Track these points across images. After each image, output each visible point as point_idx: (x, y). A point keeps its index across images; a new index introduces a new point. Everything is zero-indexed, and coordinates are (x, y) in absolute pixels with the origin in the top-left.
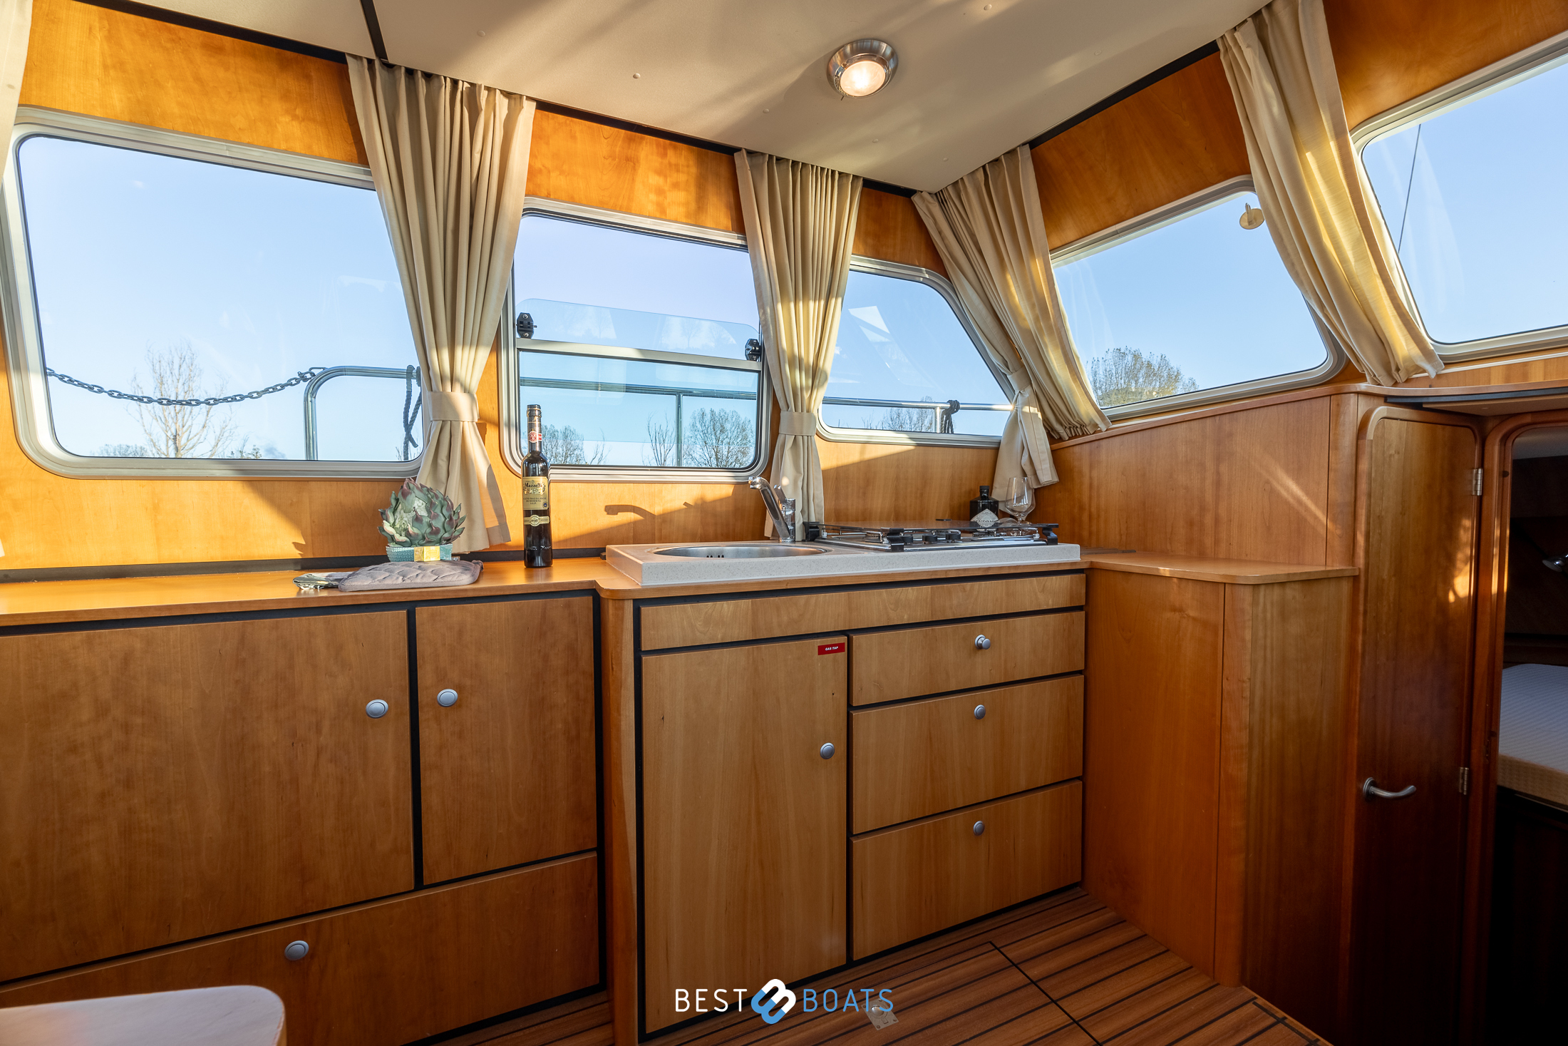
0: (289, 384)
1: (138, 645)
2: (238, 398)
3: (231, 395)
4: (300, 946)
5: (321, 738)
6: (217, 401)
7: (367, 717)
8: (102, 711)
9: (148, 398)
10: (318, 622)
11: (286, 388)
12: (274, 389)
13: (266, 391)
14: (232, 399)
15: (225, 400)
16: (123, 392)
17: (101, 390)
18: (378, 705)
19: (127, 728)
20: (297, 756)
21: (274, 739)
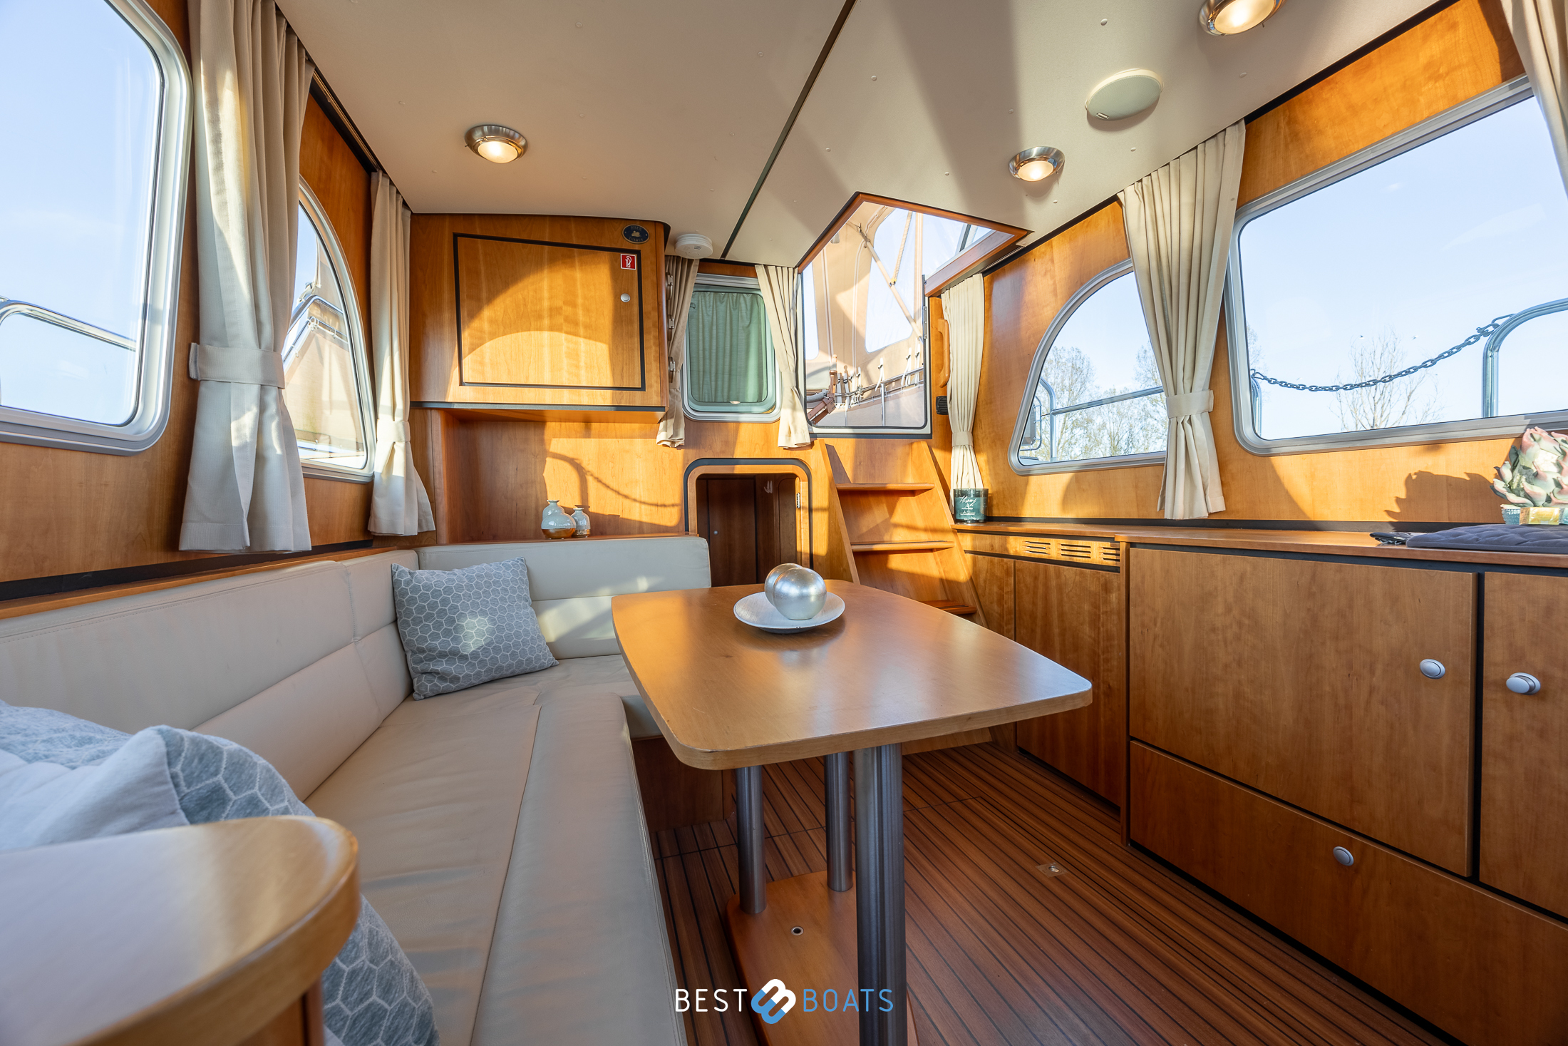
0: (1468, 343)
1: (1249, 569)
2: (1412, 370)
3: (1405, 369)
4: (1346, 854)
5: (1374, 679)
6: (1391, 378)
7: (1421, 674)
8: (1228, 610)
9: (1336, 386)
10: (1377, 571)
11: (1463, 349)
12: (1450, 353)
13: (1441, 357)
14: (1406, 372)
15: (1400, 375)
16: (1319, 386)
17: (1304, 388)
18: (1432, 665)
19: (1240, 625)
20: (1352, 687)
21: (1334, 666)
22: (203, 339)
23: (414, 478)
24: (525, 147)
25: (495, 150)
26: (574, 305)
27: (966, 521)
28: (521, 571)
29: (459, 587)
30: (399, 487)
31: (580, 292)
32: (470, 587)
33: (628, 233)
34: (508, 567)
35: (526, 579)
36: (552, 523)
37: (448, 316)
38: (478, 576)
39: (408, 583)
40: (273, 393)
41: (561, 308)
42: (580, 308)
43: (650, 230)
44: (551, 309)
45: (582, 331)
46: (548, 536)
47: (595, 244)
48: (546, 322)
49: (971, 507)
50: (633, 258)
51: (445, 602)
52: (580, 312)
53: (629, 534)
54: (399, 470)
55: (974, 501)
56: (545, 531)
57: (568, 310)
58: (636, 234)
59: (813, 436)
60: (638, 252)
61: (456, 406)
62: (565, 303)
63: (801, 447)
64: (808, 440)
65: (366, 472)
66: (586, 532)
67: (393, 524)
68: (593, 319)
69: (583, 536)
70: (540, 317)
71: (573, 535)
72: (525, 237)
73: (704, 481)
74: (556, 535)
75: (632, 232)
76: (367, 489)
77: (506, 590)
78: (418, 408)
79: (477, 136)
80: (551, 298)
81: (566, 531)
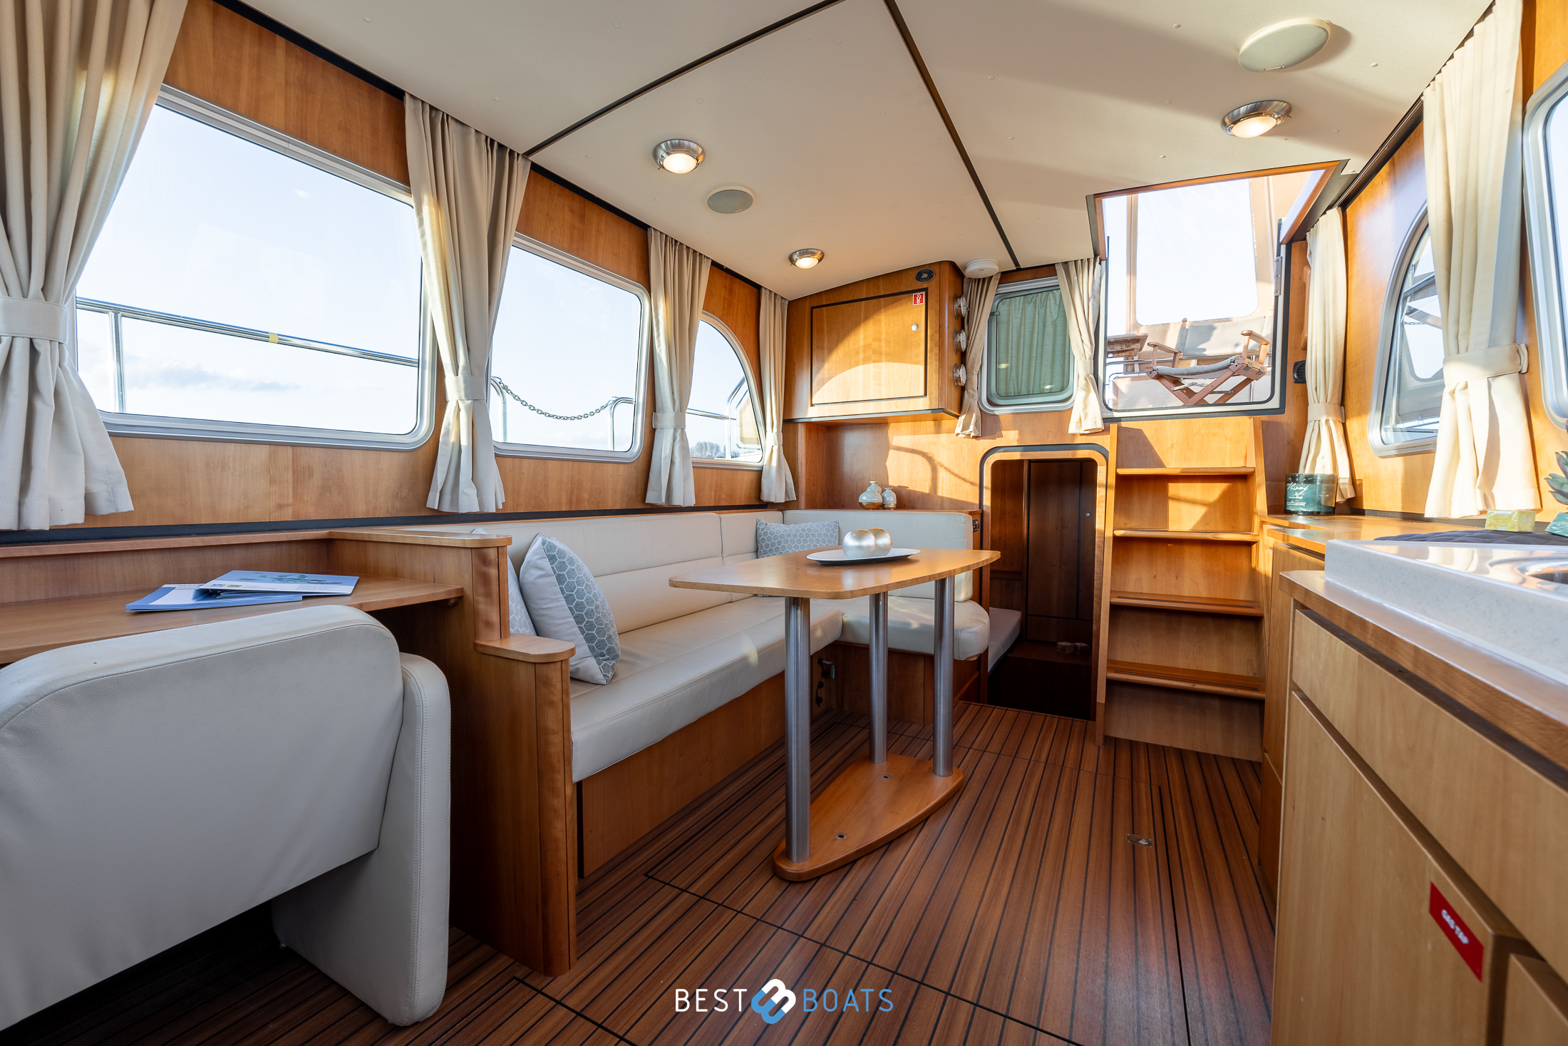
22: (657, 411)
23: (783, 467)
24: (823, 254)
25: (806, 263)
26: (880, 340)
27: (1296, 513)
28: (832, 529)
29: (789, 535)
30: (774, 471)
31: (883, 330)
32: (795, 536)
33: (919, 277)
34: (824, 526)
35: (836, 534)
36: (864, 498)
37: (806, 362)
38: (802, 530)
39: (763, 529)
40: (679, 431)
41: (871, 344)
42: (883, 341)
43: (936, 269)
44: (864, 346)
45: (884, 358)
46: (862, 507)
47: (896, 292)
48: (861, 356)
49: (1300, 496)
50: (922, 295)
51: (779, 543)
52: (883, 344)
53: (933, 509)
54: (774, 463)
55: (1305, 489)
56: (861, 504)
57: (875, 344)
58: (925, 276)
59: (1105, 420)
60: (926, 290)
61: (813, 420)
62: (874, 340)
63: (1094, 433)
64: (1100, 425)
65: (761, 464)
66: (892, 505)
67: (769, 495)
68: (892, 348)
69: (890, 509)
70: (858, 353)
71: (882, 507)
72: (850, 299)
73: (998, 466)
74: (867, 507)
75: (922, 275)
76: (760, 472)
77: (819, 540)
78: (788, 423)
79: (795, 257)
80: (864, 338)
81: (873, 504)
